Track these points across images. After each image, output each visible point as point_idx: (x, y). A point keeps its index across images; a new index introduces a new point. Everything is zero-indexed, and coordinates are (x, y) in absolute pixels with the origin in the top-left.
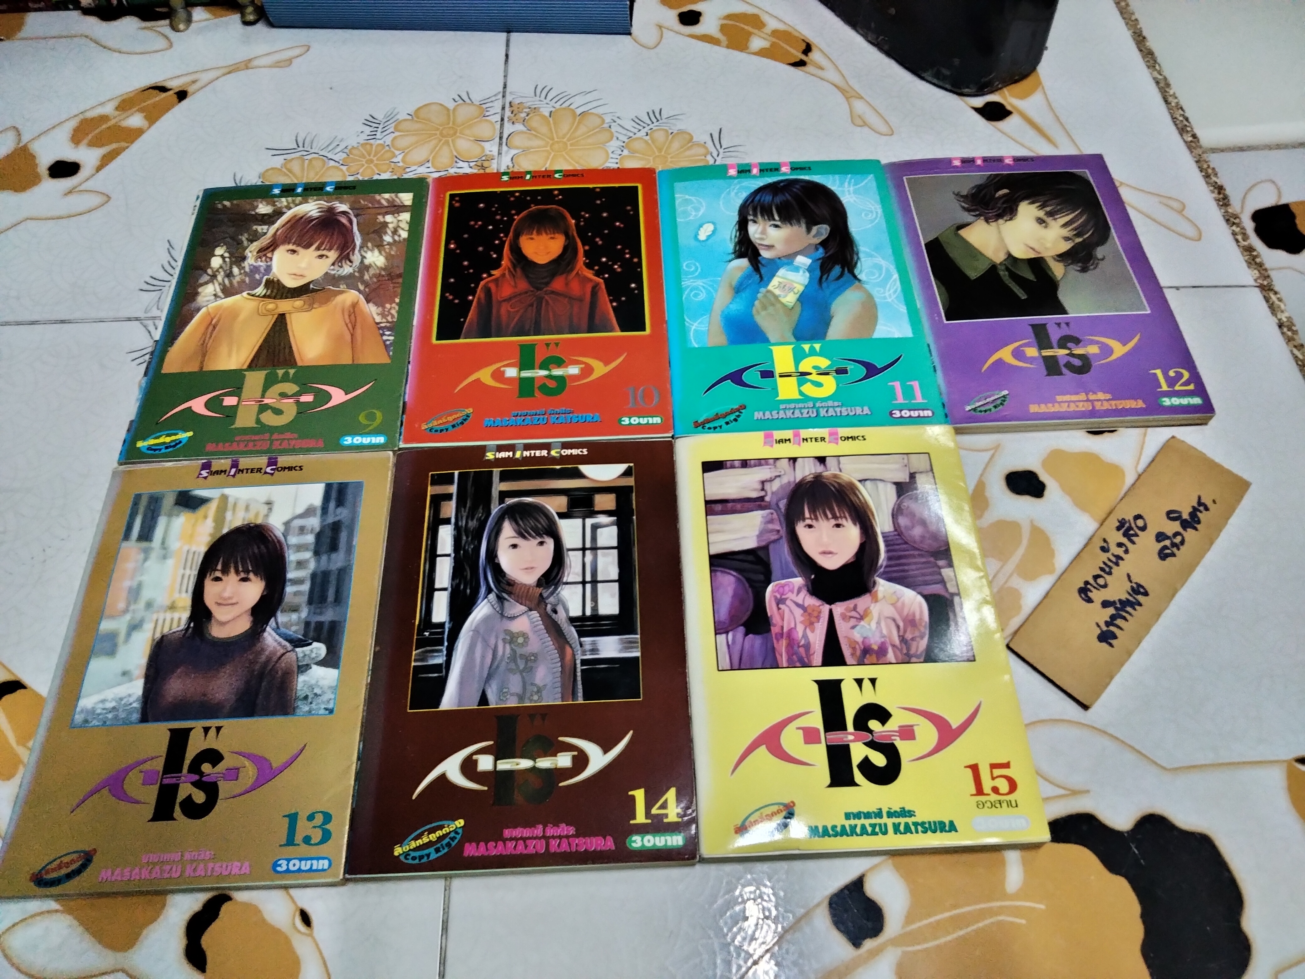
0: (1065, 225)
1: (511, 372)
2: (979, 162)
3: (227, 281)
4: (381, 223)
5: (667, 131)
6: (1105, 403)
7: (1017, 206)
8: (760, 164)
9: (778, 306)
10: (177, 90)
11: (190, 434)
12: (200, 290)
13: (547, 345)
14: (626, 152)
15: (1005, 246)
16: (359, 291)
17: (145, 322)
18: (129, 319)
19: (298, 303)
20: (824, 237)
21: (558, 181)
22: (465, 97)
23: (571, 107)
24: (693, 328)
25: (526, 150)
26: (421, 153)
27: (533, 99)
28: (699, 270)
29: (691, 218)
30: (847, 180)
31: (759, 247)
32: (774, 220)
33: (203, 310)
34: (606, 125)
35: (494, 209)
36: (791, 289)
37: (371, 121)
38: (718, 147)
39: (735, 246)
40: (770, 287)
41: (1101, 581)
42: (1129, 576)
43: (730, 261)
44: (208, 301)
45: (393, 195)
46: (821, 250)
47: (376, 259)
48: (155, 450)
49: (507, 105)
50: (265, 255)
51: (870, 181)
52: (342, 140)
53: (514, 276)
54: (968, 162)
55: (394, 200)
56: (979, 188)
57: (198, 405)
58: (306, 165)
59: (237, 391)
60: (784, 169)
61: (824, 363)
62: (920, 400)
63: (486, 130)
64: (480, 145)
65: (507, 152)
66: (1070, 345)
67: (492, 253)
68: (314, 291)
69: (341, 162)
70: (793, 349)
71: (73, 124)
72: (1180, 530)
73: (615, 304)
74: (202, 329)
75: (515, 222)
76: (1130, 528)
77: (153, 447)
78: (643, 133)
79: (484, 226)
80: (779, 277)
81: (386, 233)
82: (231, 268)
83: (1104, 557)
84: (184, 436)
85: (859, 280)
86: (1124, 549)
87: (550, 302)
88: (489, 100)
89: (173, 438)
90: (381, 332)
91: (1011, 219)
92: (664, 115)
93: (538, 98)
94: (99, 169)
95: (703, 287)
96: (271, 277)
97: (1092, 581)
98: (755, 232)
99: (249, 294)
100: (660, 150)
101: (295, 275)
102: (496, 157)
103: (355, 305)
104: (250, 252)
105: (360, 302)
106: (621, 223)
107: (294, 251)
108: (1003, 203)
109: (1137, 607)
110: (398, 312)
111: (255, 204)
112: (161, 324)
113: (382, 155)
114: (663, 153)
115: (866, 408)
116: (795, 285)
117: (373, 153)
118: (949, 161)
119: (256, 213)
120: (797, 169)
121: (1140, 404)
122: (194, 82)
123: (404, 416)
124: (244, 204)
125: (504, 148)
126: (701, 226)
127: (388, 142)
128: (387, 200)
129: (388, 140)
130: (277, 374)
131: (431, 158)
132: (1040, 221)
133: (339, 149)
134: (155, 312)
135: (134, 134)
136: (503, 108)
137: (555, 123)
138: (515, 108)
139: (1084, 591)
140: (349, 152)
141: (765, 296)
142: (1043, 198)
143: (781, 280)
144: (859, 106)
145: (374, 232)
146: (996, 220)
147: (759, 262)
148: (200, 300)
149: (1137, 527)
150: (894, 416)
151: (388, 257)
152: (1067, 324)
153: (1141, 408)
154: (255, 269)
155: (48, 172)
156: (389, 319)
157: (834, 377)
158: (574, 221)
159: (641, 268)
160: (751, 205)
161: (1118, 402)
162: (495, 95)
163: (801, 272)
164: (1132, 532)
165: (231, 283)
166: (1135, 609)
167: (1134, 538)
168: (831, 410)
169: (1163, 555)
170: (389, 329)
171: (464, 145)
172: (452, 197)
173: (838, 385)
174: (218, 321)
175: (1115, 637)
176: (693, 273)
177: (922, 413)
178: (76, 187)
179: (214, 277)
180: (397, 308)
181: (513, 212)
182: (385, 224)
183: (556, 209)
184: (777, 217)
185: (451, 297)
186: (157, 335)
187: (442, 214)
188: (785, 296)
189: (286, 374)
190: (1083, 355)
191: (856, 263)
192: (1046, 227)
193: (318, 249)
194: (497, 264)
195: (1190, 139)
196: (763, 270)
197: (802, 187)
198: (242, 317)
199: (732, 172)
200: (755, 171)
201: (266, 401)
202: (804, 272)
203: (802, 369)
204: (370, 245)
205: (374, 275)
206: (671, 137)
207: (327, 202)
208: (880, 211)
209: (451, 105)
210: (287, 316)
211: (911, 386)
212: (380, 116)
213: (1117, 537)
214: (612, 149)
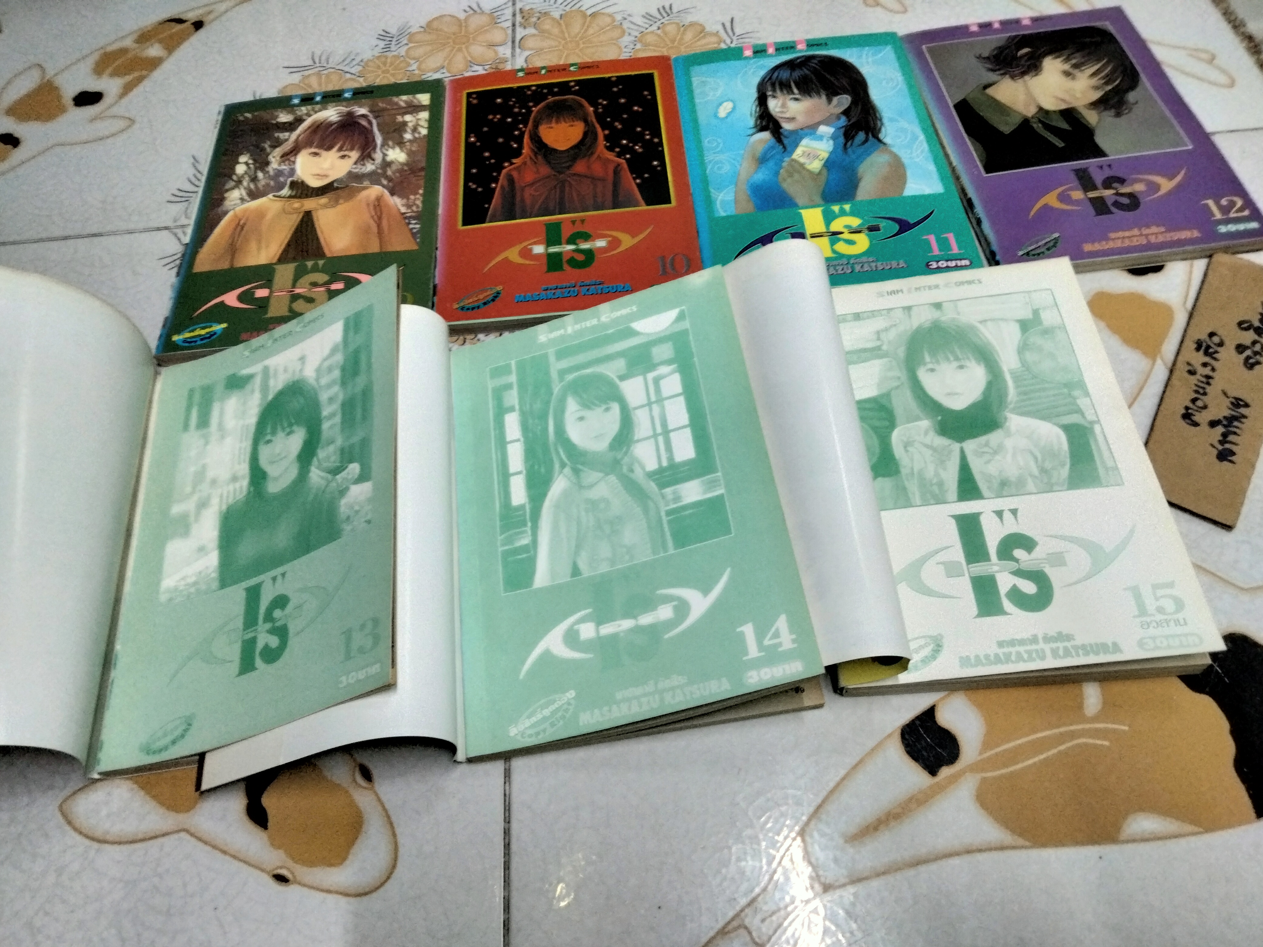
0: (1093, 75)
1: (539, 249)
2: (996, 26)
3: (252, 186)
4: (400, 123)
5: (678, 24)
6: (1160, 236)
7: (1041, 62)
8: (775, 43)
9: (804, 172)
10: (193, 21)
11: (224, 325)
12: (226, 195)
13: (573, 222)
14: (639, 46)
15: (1034, 100)
16: (384, 186)
17: (175, 230)
18: (159, 229)
19: (323, 200)
20: (846, 106)
21: (573, 73)
22: (475, 7)
23: (582, 9)
24: (720, 198)
25: (539, 51)
26: (436, 61)
27: (544, 4)
28: (721, 145)
29: (710, 98)
30: (865, 53)
31: (780, 120)
32: (793, 93)
33: (231, 214)
34: (616, 23)
35: (511, 103)
36: (816, 157)
37: (385, 36)
38: (731, 34)
39: (756, 120)
40: (795, 156)
41: (1199, 403)
42: (1225, 394)
43: (752, 135)
44: (235, 205)
45: (410, 97)
46: (843, 119)
47: (397, 155)
48: (192, 342)
49: (518, 12)
50: (289, 160)
51: (888, 52)
52: (358, 54)
53: (535, 163)
54: (986, 27)
55: (412, 101)
56: (1001, 50)
57: (231, 299)
58: (323, 80)
59: (268, 283)
60: (800, 47)
61: (855, 222)
62: (956, 250)
63: (497, 36)
64: (494, 50)
65: (520, 54)
66: (1115, 185)
67: (512, 143)
68: (337, 188)
69: (357, 74)
70: (822, 211)
71: (96, 56)
72: (1257, 338)
73: (638, 181)
74: (231, 228)
75: (533, 114)
76: (1208, 347)
77: (189, 340)
78: (654, 28)
79: (502, 120)
80: (803, 146)
81: (406, 131)
82: (255, 172)
83: (1193, 379)
84: (219, 327)
85: (885, 144)
86: (1209, 368)
87: (573, 183)
88: (500, 8)
89: (207, 330)
90: (407, 221)
91: (1036, 75)
92: (675, 9)
93: (547, 3)
94: (122, 95)
95: (728, 160)
96: (295, 178)
97: (1191, 405)
98: (775, 107)
99: (274, 196)
100: (673, 41)
101: (318, 175)
102: (510, 60)
103: (379, 199)
104: (274, 157)
105: (385, 196)
106: (639, 107)
107: (316, 154)
108: (1026, 61)
109: (1244, 420)
110: (423, 202)
111: (276, 114)
112: (190, 231)
113: (398, 64)
114: (676, 43)
115: (901, 262)
116: (820, 153)
117: (388, 64)
118: (966, 28)
119: (277, 122)
120: (813, 45)
121: (1196, 234)
122: (210, 12)
123: (435, 298)
124: (265, 115)
125: (518, 50)
126: (720, 104)
127: (403, 53)
128: (405, 102)
129: (403, 51)
130: (306, 265)
131: (445, 64)
132: (1067, 74)
133: (354, 63)
134: (184, 221)
135: (154, 63)
136: (514, 15)
137: (567, 26)
138: (526, 14)
139: (1187, 416)
140: (365, 64)
141: (790, 165)
142: (1066, 52)
145: (394, 131)
146: (1022, 77)
147: (782, 134)
148: (228, 204)
149: (1215, 344)
150: (931, 267)
151: (410, 154)
152: (1110, 166)
153: (1197, 238)
154: (279, 173)
155: (72, 103)
156: (414, 208)
157: (867, 235)
158: (592, 109)
159: (662, 147)
160: (768, 84)
161: (1172, 234)
162: (505, 4)
164: (1211, 350)
165: (256, 187)
166: (1241, 422)
167: (1215, 355)
168: (866, 265)
169: (1250, 365)
170: (414, 218)
171: (477, 50)
172: (469, 95)
173: (871, 242)
174: (245, 224)
175: (1233, 453)
176: (717, 147)
177: (959, 263)
178: (101, 114)
179: (239, 182)
180: (421, 198)
182: (405, 124)
183: (572, 99)
184: (796, 91)
185: (474, 186)
186: (187, 239)
187: (461, 110)
189: (316, 265)
190: (1130, 193)
191: (880, 129)
192: (1073, 79)
193: (340, 149)
194: (518, 153)
196: (786, 141)
197: (819, 61)
198: (269, 216)
199: (748, 53)
200: (771, 50)
201: (298, 291)
202: (828, 141)
203: (834, 228)
204: (390, 143)
205: (398, 171)
206: (682, 29)
207: (346, 107)
208: (901, 79)
209: (462, 16)
210: (314, 213)
211: (947, 238)
212: (393, 31)
213: (1199, 358)
214: (626, 44)
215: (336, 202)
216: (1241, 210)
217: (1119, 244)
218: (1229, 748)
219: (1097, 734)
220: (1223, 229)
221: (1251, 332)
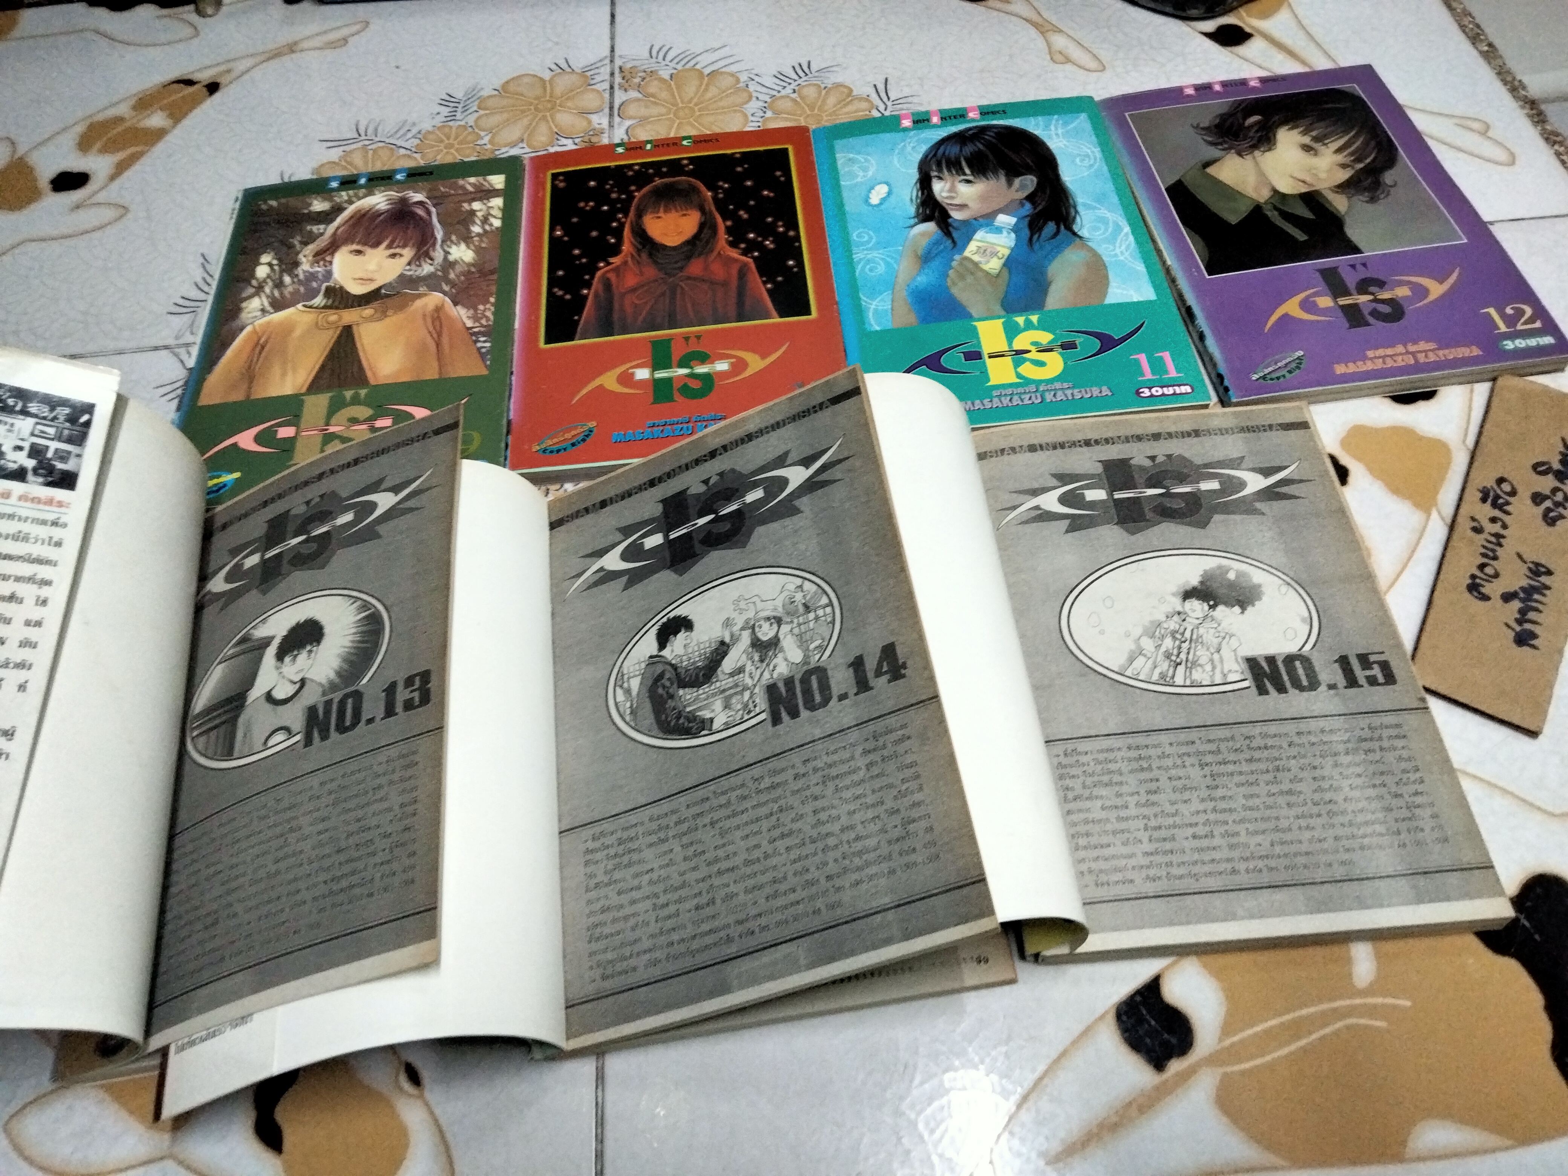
0: (1339, 151)
1: (642, 374)
2: (1217, 88)
3: (276, 293)
4: (467, 211)
5: (819, 86)
6: (1431, 354)
7: (1275, 134)
8: (941, 110)
9: (980, 274)
10: (207, 83)
11: (237, 475)
12: (244, 305)
13: (687, 339)
14: (769, 114)
15: (1267, 181)
16: (445, 293)
17: (177, 350)
18: (156, 348)
19: (368, 311)
20: (1031, 189)
21: (686, 149)
22: (564, 65)
23: (698, 67)
24: (873, 307)
25: (643, 120)
26: (514, 132)
27: (649, 62)
28: (874, 240)
29: (859, 179)
30: (1054, 122)
31: (948, 208)
32: (965, 174)
33: (249, 329)
34: (741, 85)
35: (608, 187)
36: (994, 254)
37: (449, 101)
38: (885, 99)
39: (918, 209)
40: (967, 253)
41: (1489, 570)
42: (1519, 556)
43: (912, 226)
45: (480, 179)
46: (1028, 206)
47: (462, 253)
49: (617, 71)
50: (324, 259)
51: (1082, 121)
52: (414, 124)
53: (638, 263)
54: (1204, 89)
55: (482, 185)
56: (1224, 118)
57: (246, 440)
58: (370, 157)
59: (295, 419)
60: (971, 115)
61: (1045, 338)
62: (1173, 374)
63: (590, 100)
64: (587, 119)
65: (619, 124)
66: (1372, 289)
67: (609, 237)
68: (387, 296)
69: (414, 150)
70: (1003, 323)
71: (80, 129)
72: (1558, 484)
73: (769, 286)
74: (248, 349)
75: (636, 200)
76: (1497, 497)
78: (789, 90)
79: (597, 208)
81: (474, 223)
82: (281, 276)
83: (1480, 539)
84: (229, 478)
85: (1080, 237)
86: (1500, 524)
87: (687, 289)
88: (594, 67)
89: (215, 481)
90: (474, 338)
91: (1270, 150)
92: (814, 68)
93: (654, 60)
94: (113, 178)
95: (882, 259)
96: (331, 283)
97: (1478, 573)
98: (942, 191)
99: (305, 306)
100: (812, 108)
101: (362, 279)
102: (607, 131)
103: (439, 309)
104: (305, 256)
105: (446, 305)
106: (770, 191)
107: (359, 252)
108: (1256, 132)
109: (1547, 592)
110: (494, 314)
111: (308, 200)
112: (195, 351)
113: (466, 137)
114: (816, 110)
115: (1104, 388)
116: (999, 248)
117: (453, 136)
118: (1179, 90)
119: (310, 212)
120: (988, 113)
121: (1476, 351)
122: (229, 71)
123: (510, 437)
124: (293, 202)
125: (617, 119)
126: (872, 188)
127: (471, 123)
128: (473, 185)
129: (471, 120)
130: (343, 396)
131: (525, 136)
132: (1307, 148)
133: (409, 135)
134: (189, 338)
135: (155, 136)
136: (612, 74)
137: (678, 88)
138: (627, 74)
139: (1473, 587)
140: (423, 137)
141: (961, 264)
142: (1307, 121)
143: (980, 244)
144: (1059, 41)
145: (458, 223)
146: (1252, 153)
147: (950, 225)
148: (244, 316)
149: (1505, 493)
150: (1142, 395)
151: (478, 251)
152: (1364, 265)
153: (1477, 356)
154: (312, 277)
155: (50, 186)
156: (484, 322)
157: (1060, 353)
158: (710, 194)
159: (800, 242)
160: (933, 160)
161: (1446, 351)
162: (601, 60)
163: (1005, 233)
164: (1501, 501)
165: (282, 294)
166: (1544, 595)
167: (1506, 508)
168: (1059, 393)
169: (1550, 520)
170: (483, 334)
171: (565, 119)
172: (555, 176)
173: (1065, 363)
174: (267, 342)
175: (1534, 636)
176: (868, 242)
177: (1178, 390)
178: (86, 201)
179: (260, 288)
180: (493, 309)
181: (633, 188)
182: (473, 213)
183: (685, 181)
184: (967, 171)
185: (560, 293)
186: (191, 362)
187: (544, 196)
188: (988, 262)
189: (357, 395)
190: (1391, 299)
191: (1075, 218)
192: (1316, 154)
193: (389, 247)
194: (615, 250)
195: (1486, 48)
196: (955, 234)
197: (996, 133)
198: (298, 332)
199: (906, 123)
200: (935, 120)
201: (332, 429)
202: (1009, 233)
203: (1018, 345)
204: (454, 238)
205: (463, 274)
206: (824, 92)
207: (398, 192)
208: (1099, 155)
209: (547, 75)
210: (355, 328)
211: (1161, 358)
212: (459, 94)
213: (1486, 511)
214: (752, 111)
215: (384, 314)
216: (1531, 320)
217: (1379, 365)
218: (1544, 1029)
219: (1372, 1011)
220: (1509, 345)
221: (1550, 476)
